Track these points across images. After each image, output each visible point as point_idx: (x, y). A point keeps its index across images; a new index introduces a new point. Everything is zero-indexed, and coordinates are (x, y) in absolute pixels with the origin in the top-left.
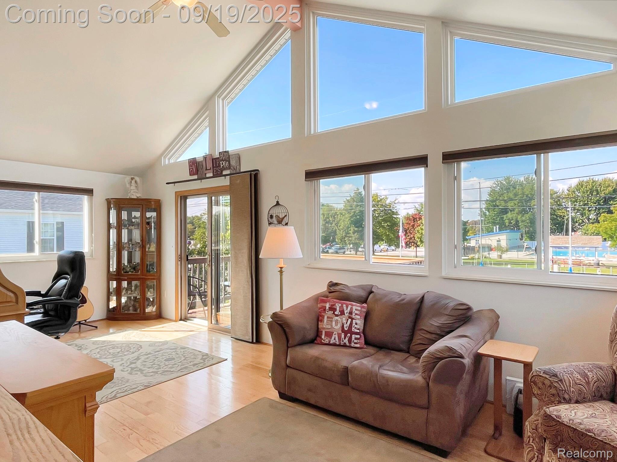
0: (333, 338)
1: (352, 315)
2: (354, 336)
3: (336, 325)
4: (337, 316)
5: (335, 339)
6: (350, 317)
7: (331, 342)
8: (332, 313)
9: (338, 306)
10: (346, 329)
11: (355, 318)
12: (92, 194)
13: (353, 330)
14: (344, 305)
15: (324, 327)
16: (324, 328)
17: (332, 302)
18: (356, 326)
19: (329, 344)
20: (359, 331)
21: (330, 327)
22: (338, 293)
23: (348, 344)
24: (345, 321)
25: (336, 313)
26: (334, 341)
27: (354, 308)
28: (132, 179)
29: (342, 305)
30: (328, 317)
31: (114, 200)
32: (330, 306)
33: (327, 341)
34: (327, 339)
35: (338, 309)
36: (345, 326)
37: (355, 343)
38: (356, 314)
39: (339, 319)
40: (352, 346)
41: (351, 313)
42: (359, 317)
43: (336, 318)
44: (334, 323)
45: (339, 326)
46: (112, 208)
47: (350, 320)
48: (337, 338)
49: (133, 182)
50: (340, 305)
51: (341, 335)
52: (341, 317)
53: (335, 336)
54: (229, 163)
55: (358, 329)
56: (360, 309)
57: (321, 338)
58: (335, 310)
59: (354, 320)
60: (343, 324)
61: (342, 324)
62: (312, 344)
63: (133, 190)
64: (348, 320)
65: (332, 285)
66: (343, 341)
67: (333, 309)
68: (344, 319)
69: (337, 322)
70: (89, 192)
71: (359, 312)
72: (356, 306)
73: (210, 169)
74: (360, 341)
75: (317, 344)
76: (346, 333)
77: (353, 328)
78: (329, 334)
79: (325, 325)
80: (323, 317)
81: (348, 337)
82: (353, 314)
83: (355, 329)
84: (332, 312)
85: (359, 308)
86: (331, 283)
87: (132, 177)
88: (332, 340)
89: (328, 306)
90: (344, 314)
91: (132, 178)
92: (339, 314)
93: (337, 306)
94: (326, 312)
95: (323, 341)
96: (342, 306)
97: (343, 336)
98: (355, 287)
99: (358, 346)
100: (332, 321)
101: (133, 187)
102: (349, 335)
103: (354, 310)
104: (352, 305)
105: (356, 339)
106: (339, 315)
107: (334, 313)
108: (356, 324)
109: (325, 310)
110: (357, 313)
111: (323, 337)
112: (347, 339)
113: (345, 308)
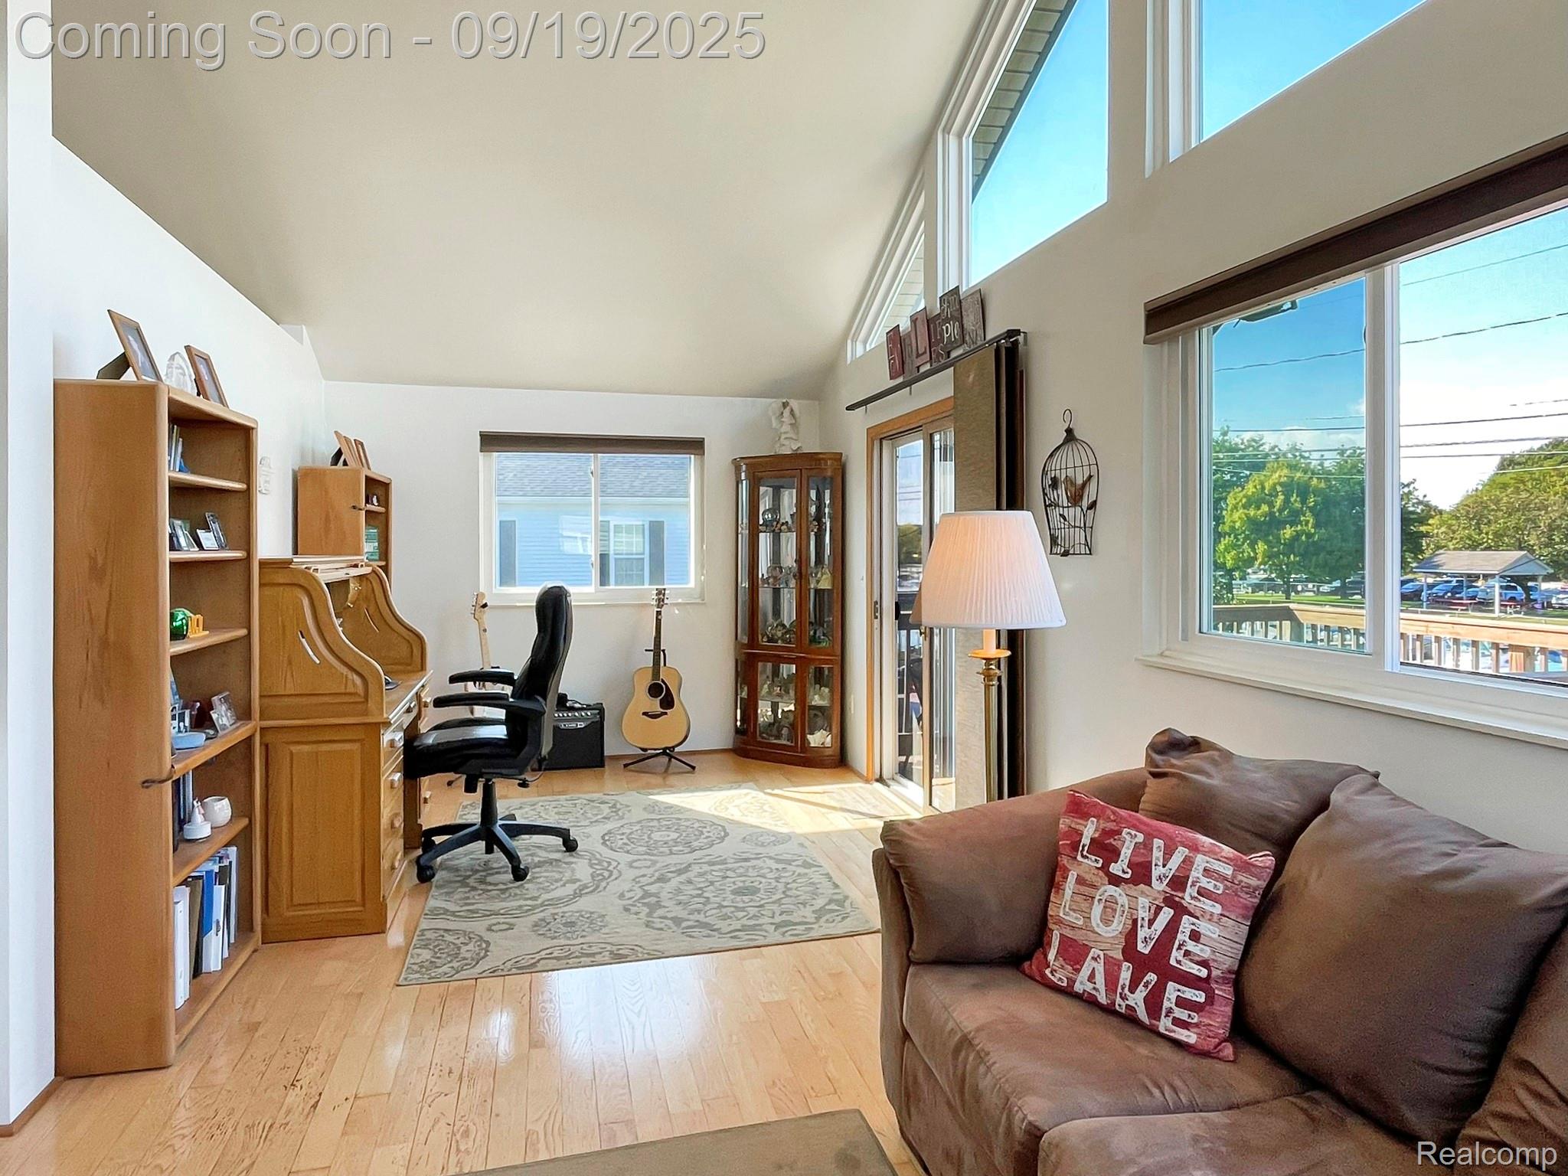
0: (1085, 972)
1: (1184, 891)
2: (1172, 991)
3: (1106, 921)
4: (1115, 880)
5: (1092, 978)
6: (1169, 901)
7: (1078, 988)
8: (1099, 865)
9: (1128, 844)
10: (1143, 948)
11: (1191, 909)
12: (701, 452)
13: (1173, 962)
14: (1158, 843)
15: (1061, 915)
16: (1060, 922)
17: (1108, 819)
18: (1191, 946)
19: (1068, 992)
20: (1204, 973)
21: (1080, 923)
22: (1174, 781)
23: (1142, 1014)
24: (1143, 914)
25: (1115, 869)
26: (1089, 987)
27: (1200, 861)
28: (785, 405)
29: (1149, 837)
30: (1080, 881)
31: (747, 461)
32: (1097, 835)
33: (1059, 977)
34: (1062, 967)
35: (1126, 853)
36: (1142, 934)
37: (1177, 1022)
38: (1203, 893)
39: (1123, 900)
40: (1162, 1030)
41: (1179, 882)
42: (1217, 909)
43: (1112, 890)
44: (1097, 910)
45: (1118, 926)
46: (744, 482)
47: (1167, 913)
48: (1100, 978)
49: (787, 412)
50: (1140, 838)
51: (1120, 968)
52: (1133, 890)
53: (1094, 964)
54: (962, 326)
55: (1198, 963)
56: (1230, 872)
57: (1046, 956)
58: (1113, 854)
59: (1185, 918)
60: (1135, 921)
61: (1130, 922)
62: (1009, 973)
63: (785, 433)
64: (1159, 909)
65: (1171, 745)
66: (1124, 998)
67: (1105, 849)
68: (1143, 901)
69: (1110, 905)
70: (694, 446)
71: (1221, 886)
72: (1211, 852)
73: (925, 352)
74: (1206, 1021)
75: (1026, 975)
76: (1141, 965)
77: (1176, 955)
78: (1075, 953)
79: (1064, 907)
80: (1066, 870)
81: (1146, 986)
82: (1191, 890)
83: (1184, 960)
84: (1101, 861)
85: (1228, 871)
86: (1165, 738)
87: (784, 401)
88: (1079, 979)
89: (1089, 830)
90: (1149, 884)
91: (784, 403)
92: (1128, 876)
93: (1128, 837)
94: (1079, 858)
95: (1047, 972)
96: (1147, 846)
97: (1125, 975)
98: (1266, 765)
99: (1189, 1037)
100: (1093, 898)
101: (786, 428)
102: (1152, 977)
103: (1196, 873)
104: (1195, 848)
105: (1181, 1003)
106: (1126, 881)
107: (1105, 868)
108: (1195, 936)
109: (1075, 846)
110: (1210, 887)
111: (1051, 956)
112: (1141, 993)
113: (1157, 855)
